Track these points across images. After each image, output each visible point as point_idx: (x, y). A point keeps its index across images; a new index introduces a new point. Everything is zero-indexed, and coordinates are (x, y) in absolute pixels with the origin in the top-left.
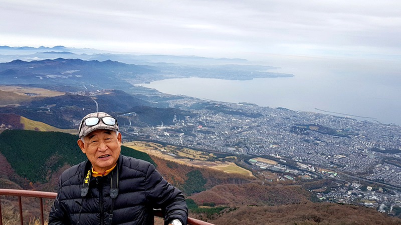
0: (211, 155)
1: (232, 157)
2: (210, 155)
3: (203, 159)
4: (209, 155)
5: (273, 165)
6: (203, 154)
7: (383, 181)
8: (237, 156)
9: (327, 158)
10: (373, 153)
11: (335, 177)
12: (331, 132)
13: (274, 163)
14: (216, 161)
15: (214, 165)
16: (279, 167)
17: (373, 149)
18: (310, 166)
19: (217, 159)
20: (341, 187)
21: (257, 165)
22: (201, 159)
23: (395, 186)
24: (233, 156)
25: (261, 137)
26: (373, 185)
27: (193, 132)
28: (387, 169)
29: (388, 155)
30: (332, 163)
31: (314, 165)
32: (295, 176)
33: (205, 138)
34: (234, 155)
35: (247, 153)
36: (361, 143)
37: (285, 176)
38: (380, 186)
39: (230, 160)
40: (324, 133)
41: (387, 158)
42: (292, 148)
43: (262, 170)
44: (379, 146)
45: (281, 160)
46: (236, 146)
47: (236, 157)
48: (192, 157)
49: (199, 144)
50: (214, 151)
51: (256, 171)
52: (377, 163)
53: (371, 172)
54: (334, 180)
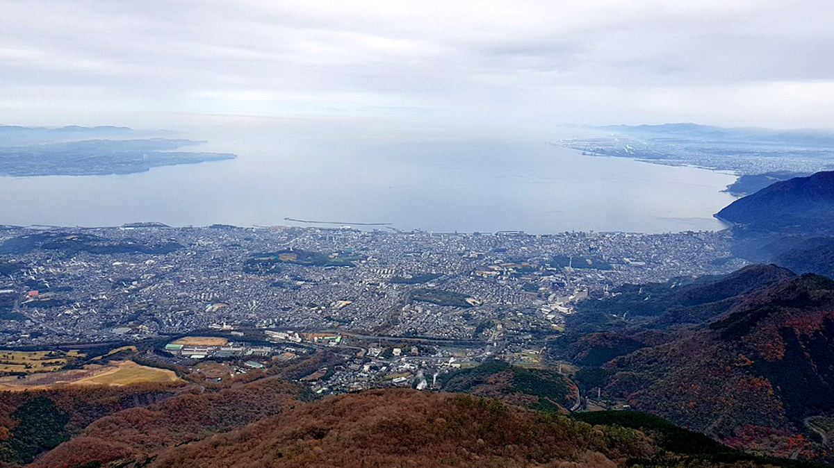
0: (73, 353)
1: (124, 348)
2: (69, 354)
3: (51, 368)
4: (65, 357)
5: (219, 347)
6: (51, 356)
7: (416, 333)
8: (137, 343)
9: (320, 312)
10: (395, 286)
11: (338, 344)
12: (319, 261)
13: (220, 341)
14: (86, 366)
15: (83, 375)
16: (231, 348)
17: (394, 280)
18: (292, 332)
19: (88, 360)
20: (351, 360)
21: (183, 353)
22: (46, 369)
23: (435, 339)
24: (126, 344)
25: (185, 293)
26: (402, 344)
27: (16, 310)
28: (419, 312)
29: (418, 286)
30: (329, 319)
31: (298, 330)
32: (265, 358)
33: (49, 318)
34: (130, 344)
35: (160, 334)
36: (373, 272)
37: (247, 364)
38: (412, 344)
39: (120, 357)
40: (307, 265)
41: (418, 292)
42: (252, 304)
43: (196, 363)
44: (402, 273)
45: (233, 333)
46: (131, 323)
47: (133, 348)
48: (21, 369)
49: (35, 335)
50: (78, 343)
51: (184, 366)
52: (403, 303)
53: (396, 322)
54: (337, 350)
